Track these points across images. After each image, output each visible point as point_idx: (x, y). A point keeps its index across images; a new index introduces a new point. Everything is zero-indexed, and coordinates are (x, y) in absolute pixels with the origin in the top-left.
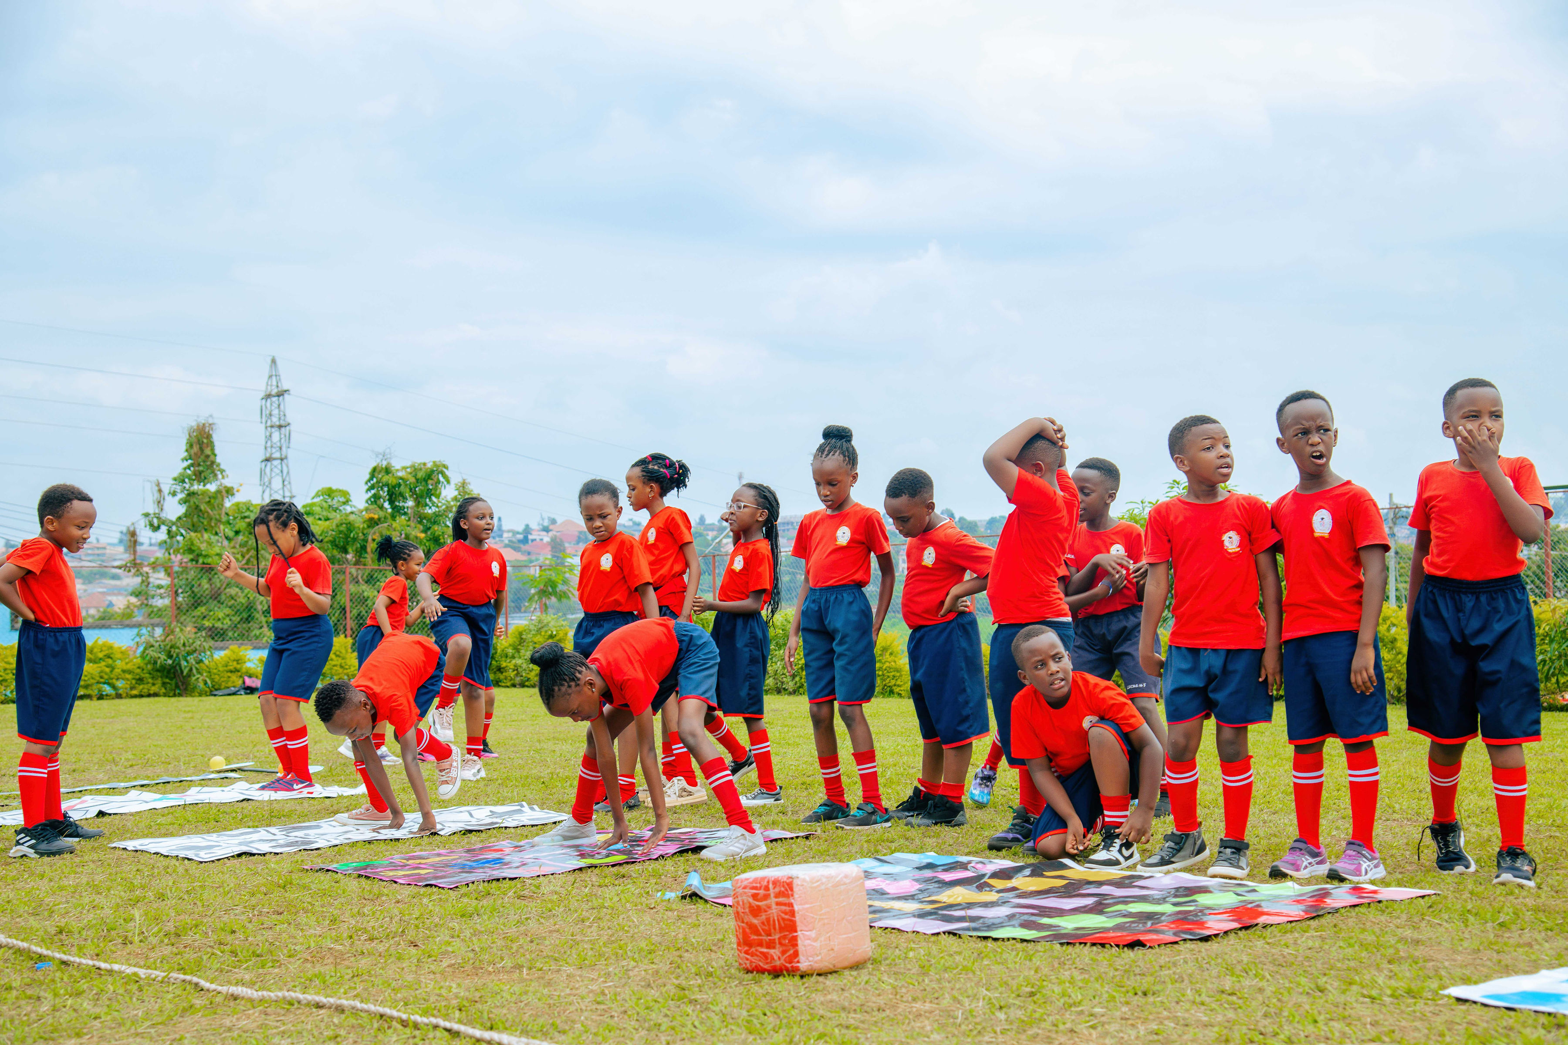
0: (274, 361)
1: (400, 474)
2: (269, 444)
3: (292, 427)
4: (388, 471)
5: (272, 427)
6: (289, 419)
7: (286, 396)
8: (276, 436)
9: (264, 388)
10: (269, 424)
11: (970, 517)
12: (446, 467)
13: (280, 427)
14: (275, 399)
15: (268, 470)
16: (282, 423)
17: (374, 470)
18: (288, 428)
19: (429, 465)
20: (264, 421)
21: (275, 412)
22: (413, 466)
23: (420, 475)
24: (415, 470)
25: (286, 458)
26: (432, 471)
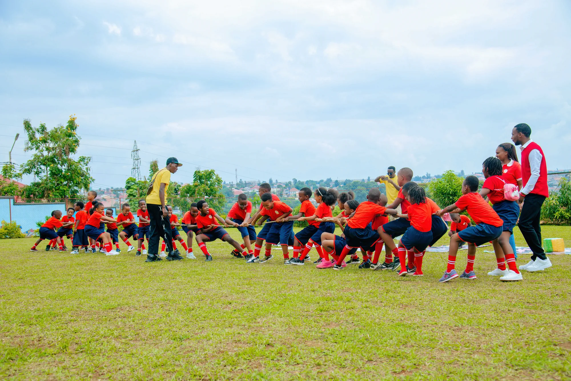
0: (135, 142)
1: (202, 173)
2: (134, 164)
3: (141, 160)
4: (199, 172)
5: (135, 159)
6: (140, 157)
7: (139, 151)
8: (136, 162)
9: (133, 149)
10: (134, 159)
11: (301, 181)
12: (214, 171)
13: (137, 159)
14: (136, 152)
15: (134, 171)
16: (138, 158)
17: (196, 172)
18: (140, 160)
19: (210, 171)
20: (133, 158)
21: (136, 155)
22: (205, 171)
23: (208, 173)
24: (206, 172)
25: (139, 168)
26: (211, 172)
